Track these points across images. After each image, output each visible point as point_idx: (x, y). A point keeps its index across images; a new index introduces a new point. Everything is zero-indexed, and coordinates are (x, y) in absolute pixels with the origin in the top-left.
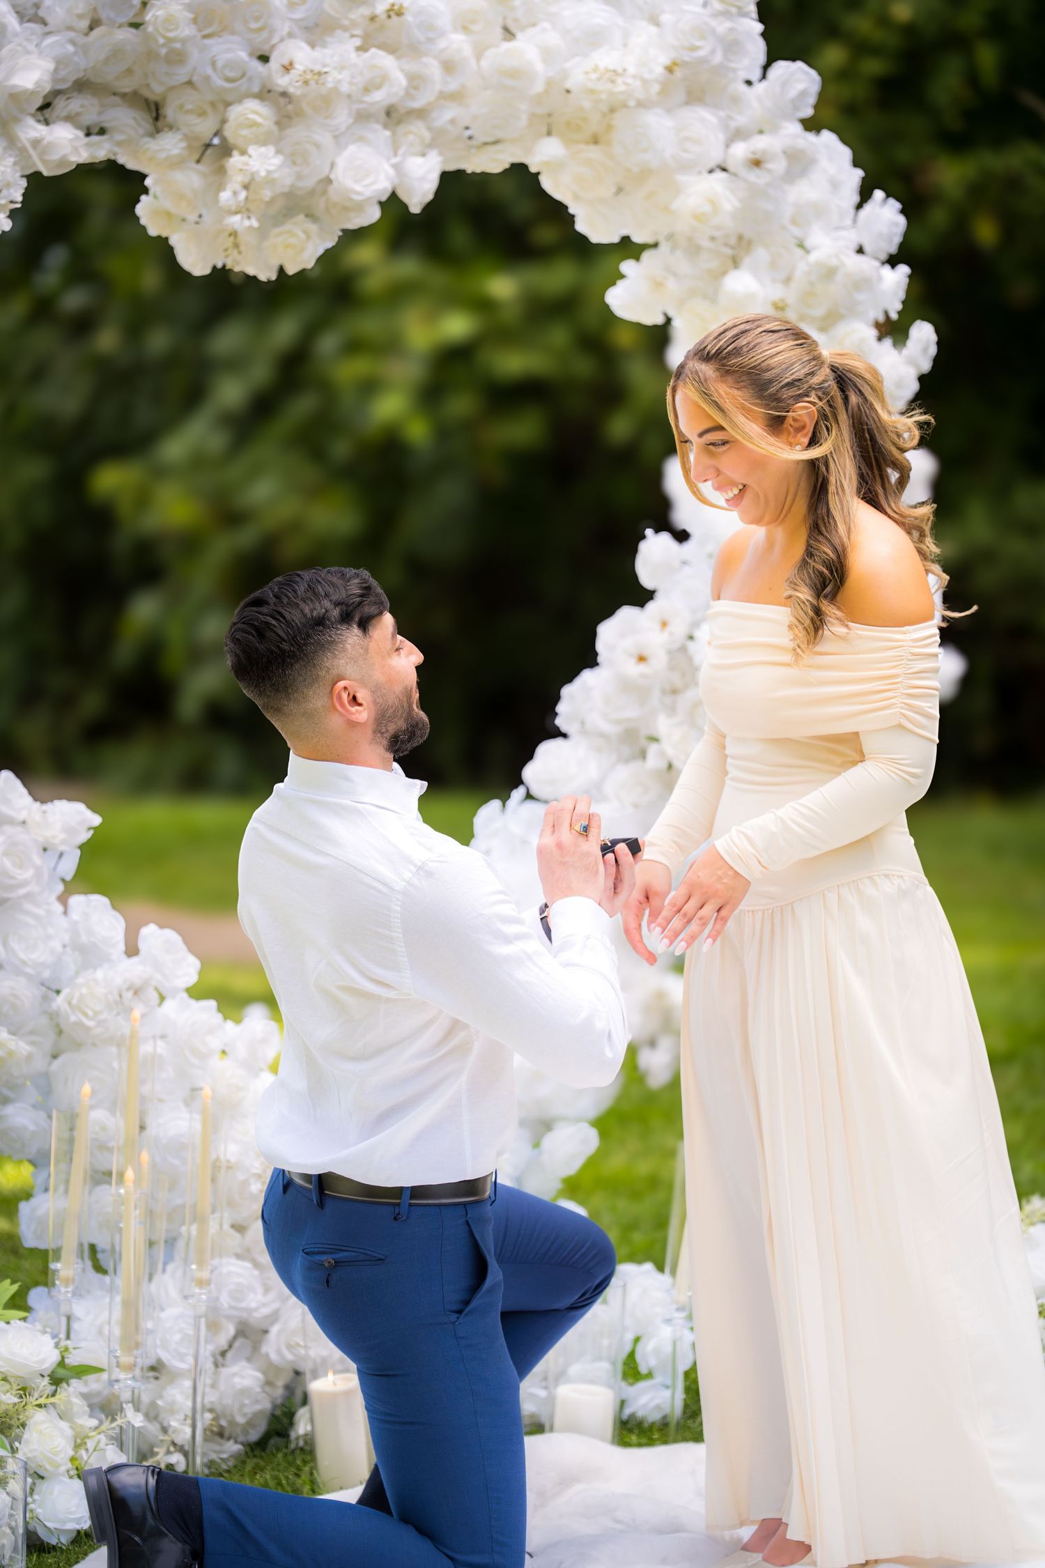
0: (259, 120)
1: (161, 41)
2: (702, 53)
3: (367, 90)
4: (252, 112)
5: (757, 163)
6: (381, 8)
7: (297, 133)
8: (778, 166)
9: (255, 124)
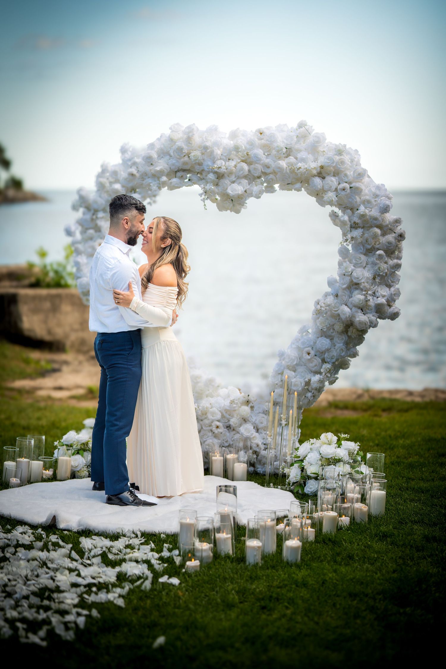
0: (211, 177)
1: (193, 160)
2: (329, 164)
3: (240, 171)
4: (211, 176)
5: (344, 190)
6: (245, 153)
7: (222, 181)
8: (349, 191)
9: (211, 179)
